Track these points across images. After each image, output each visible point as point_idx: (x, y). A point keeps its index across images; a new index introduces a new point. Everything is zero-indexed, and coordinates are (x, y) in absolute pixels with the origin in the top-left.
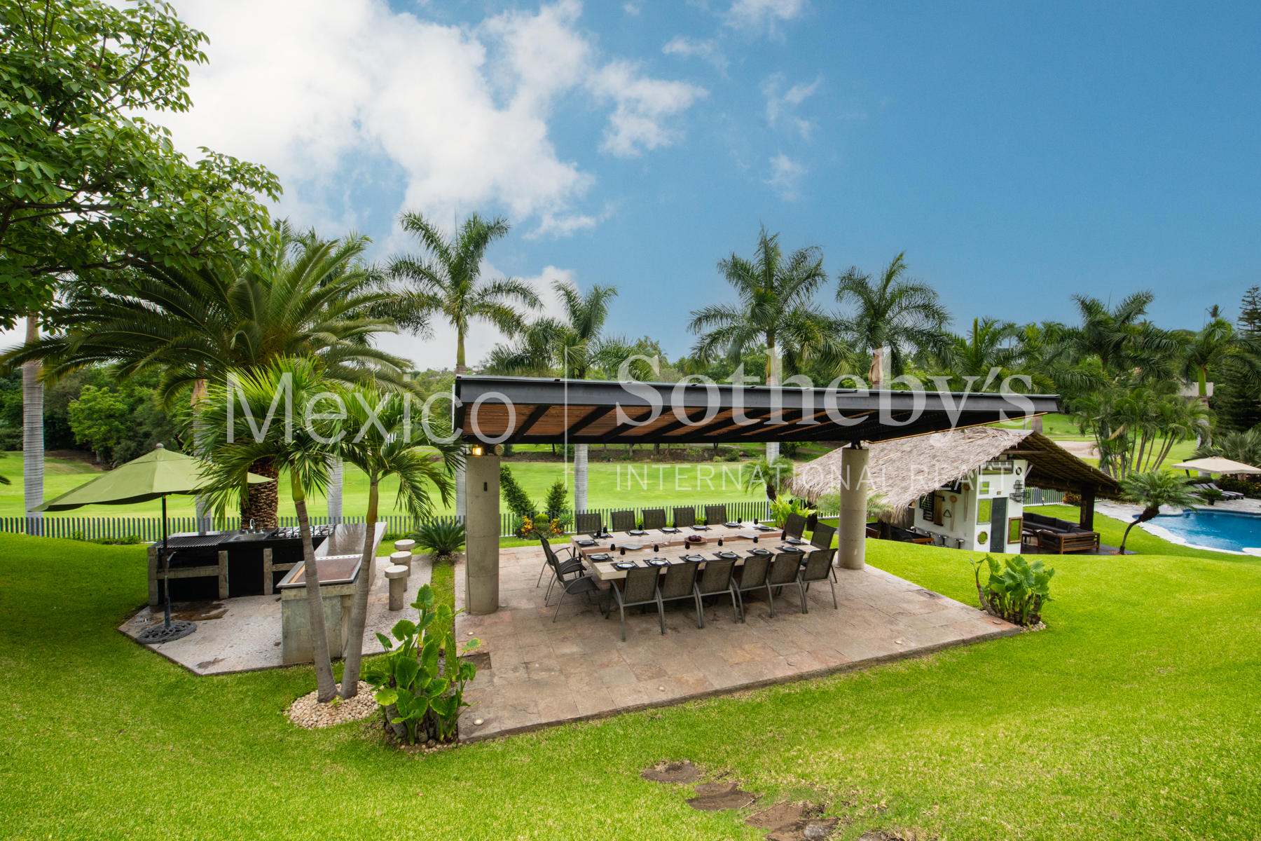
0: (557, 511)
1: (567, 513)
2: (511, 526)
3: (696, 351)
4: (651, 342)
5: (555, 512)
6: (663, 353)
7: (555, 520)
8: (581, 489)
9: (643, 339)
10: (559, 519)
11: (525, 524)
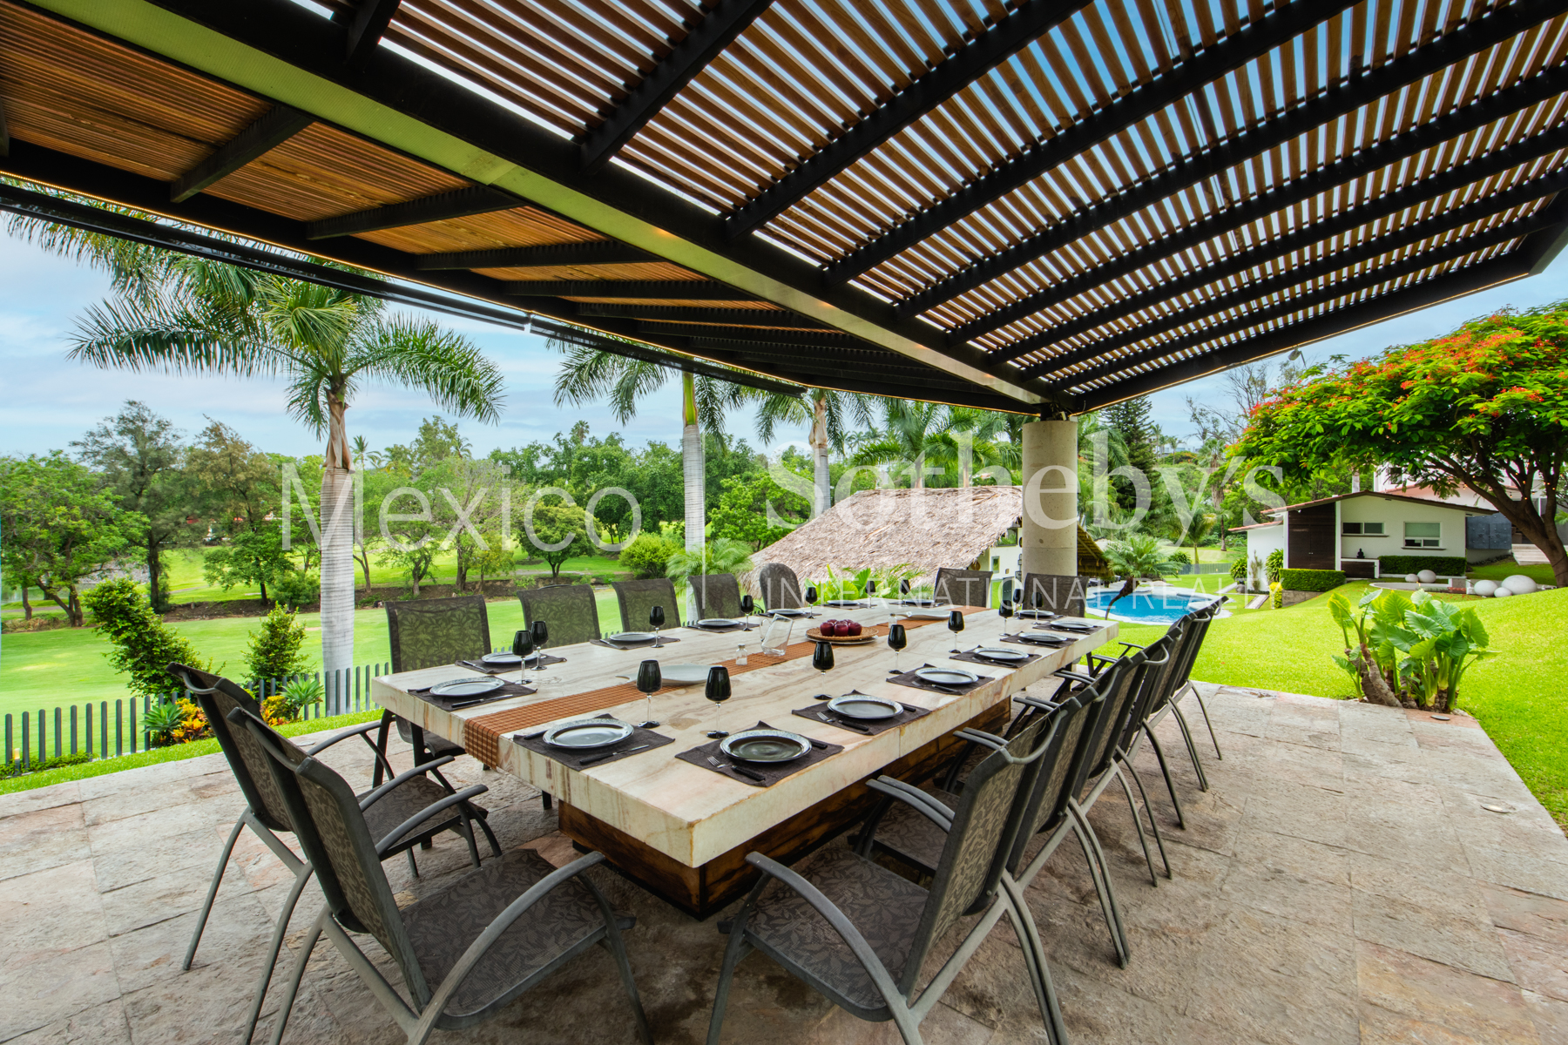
0: (279, 678)
1: (305, 677)
2: (140, 728)
3: (570, 371)
4: (445, 426)
5: (274, 682)
6: (464, 444)
7: (272, 698)
8: (338, 628)
9: (431, 421)
10: (283, 695)
11: (183, 717)
